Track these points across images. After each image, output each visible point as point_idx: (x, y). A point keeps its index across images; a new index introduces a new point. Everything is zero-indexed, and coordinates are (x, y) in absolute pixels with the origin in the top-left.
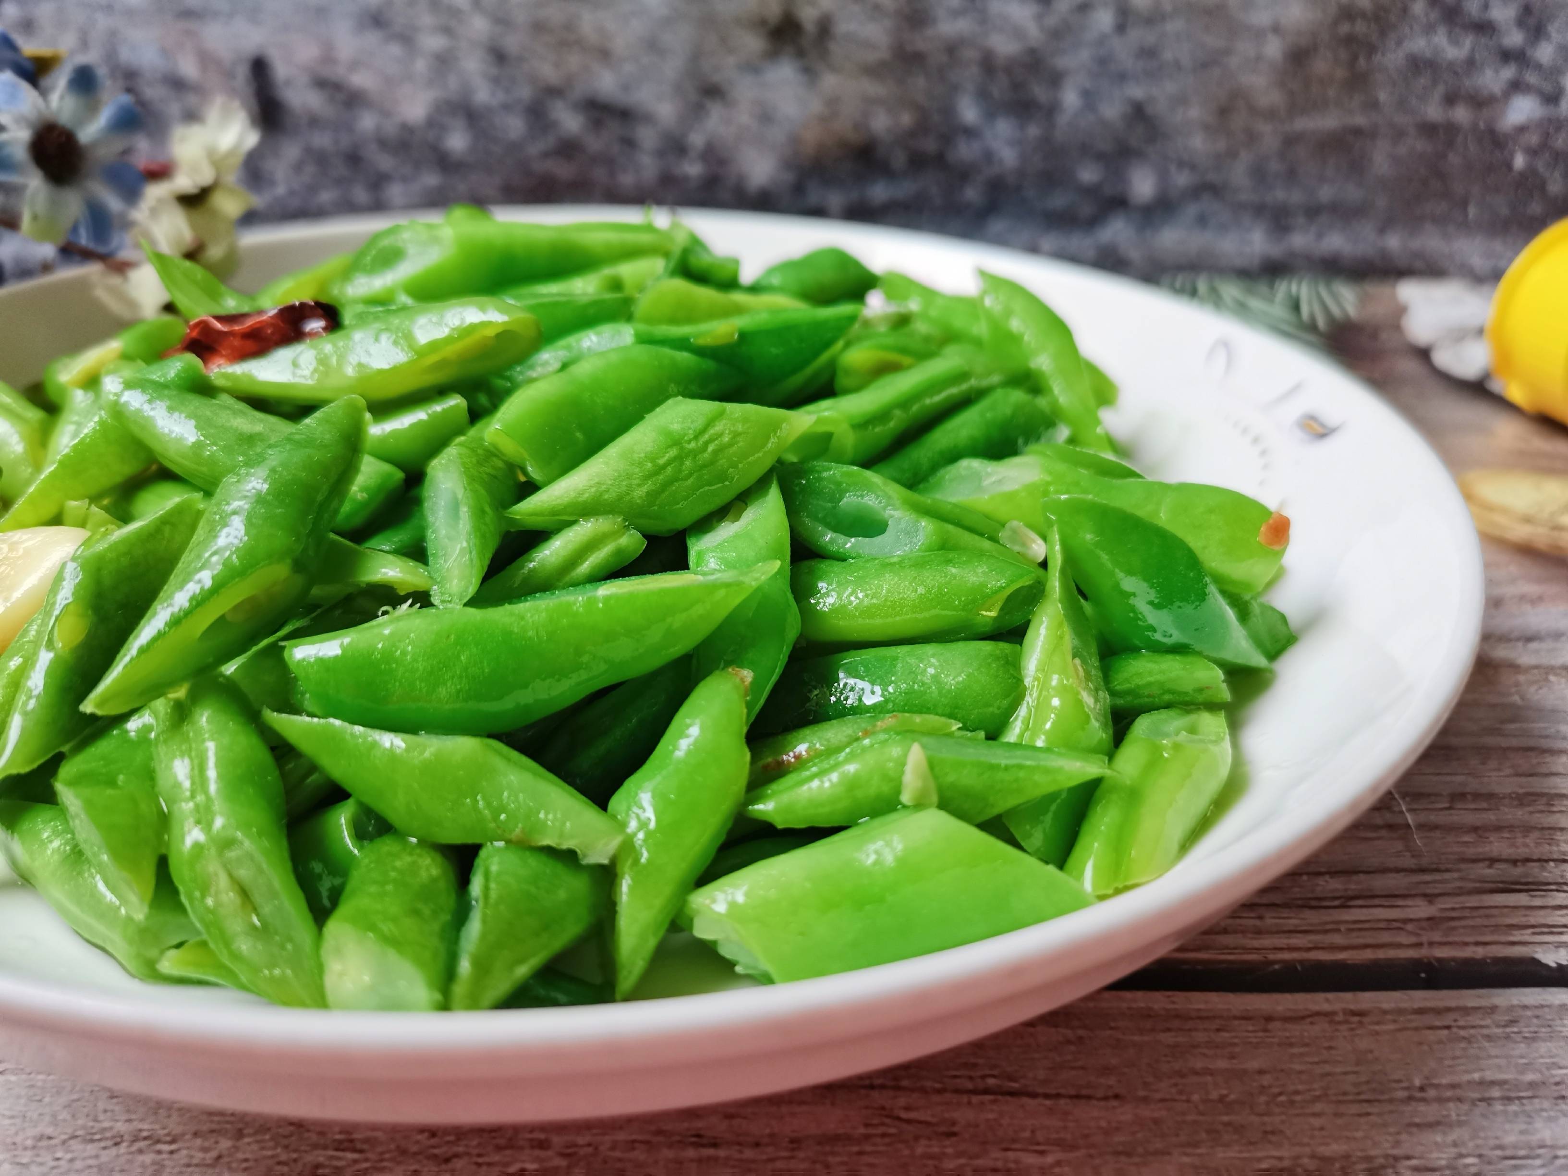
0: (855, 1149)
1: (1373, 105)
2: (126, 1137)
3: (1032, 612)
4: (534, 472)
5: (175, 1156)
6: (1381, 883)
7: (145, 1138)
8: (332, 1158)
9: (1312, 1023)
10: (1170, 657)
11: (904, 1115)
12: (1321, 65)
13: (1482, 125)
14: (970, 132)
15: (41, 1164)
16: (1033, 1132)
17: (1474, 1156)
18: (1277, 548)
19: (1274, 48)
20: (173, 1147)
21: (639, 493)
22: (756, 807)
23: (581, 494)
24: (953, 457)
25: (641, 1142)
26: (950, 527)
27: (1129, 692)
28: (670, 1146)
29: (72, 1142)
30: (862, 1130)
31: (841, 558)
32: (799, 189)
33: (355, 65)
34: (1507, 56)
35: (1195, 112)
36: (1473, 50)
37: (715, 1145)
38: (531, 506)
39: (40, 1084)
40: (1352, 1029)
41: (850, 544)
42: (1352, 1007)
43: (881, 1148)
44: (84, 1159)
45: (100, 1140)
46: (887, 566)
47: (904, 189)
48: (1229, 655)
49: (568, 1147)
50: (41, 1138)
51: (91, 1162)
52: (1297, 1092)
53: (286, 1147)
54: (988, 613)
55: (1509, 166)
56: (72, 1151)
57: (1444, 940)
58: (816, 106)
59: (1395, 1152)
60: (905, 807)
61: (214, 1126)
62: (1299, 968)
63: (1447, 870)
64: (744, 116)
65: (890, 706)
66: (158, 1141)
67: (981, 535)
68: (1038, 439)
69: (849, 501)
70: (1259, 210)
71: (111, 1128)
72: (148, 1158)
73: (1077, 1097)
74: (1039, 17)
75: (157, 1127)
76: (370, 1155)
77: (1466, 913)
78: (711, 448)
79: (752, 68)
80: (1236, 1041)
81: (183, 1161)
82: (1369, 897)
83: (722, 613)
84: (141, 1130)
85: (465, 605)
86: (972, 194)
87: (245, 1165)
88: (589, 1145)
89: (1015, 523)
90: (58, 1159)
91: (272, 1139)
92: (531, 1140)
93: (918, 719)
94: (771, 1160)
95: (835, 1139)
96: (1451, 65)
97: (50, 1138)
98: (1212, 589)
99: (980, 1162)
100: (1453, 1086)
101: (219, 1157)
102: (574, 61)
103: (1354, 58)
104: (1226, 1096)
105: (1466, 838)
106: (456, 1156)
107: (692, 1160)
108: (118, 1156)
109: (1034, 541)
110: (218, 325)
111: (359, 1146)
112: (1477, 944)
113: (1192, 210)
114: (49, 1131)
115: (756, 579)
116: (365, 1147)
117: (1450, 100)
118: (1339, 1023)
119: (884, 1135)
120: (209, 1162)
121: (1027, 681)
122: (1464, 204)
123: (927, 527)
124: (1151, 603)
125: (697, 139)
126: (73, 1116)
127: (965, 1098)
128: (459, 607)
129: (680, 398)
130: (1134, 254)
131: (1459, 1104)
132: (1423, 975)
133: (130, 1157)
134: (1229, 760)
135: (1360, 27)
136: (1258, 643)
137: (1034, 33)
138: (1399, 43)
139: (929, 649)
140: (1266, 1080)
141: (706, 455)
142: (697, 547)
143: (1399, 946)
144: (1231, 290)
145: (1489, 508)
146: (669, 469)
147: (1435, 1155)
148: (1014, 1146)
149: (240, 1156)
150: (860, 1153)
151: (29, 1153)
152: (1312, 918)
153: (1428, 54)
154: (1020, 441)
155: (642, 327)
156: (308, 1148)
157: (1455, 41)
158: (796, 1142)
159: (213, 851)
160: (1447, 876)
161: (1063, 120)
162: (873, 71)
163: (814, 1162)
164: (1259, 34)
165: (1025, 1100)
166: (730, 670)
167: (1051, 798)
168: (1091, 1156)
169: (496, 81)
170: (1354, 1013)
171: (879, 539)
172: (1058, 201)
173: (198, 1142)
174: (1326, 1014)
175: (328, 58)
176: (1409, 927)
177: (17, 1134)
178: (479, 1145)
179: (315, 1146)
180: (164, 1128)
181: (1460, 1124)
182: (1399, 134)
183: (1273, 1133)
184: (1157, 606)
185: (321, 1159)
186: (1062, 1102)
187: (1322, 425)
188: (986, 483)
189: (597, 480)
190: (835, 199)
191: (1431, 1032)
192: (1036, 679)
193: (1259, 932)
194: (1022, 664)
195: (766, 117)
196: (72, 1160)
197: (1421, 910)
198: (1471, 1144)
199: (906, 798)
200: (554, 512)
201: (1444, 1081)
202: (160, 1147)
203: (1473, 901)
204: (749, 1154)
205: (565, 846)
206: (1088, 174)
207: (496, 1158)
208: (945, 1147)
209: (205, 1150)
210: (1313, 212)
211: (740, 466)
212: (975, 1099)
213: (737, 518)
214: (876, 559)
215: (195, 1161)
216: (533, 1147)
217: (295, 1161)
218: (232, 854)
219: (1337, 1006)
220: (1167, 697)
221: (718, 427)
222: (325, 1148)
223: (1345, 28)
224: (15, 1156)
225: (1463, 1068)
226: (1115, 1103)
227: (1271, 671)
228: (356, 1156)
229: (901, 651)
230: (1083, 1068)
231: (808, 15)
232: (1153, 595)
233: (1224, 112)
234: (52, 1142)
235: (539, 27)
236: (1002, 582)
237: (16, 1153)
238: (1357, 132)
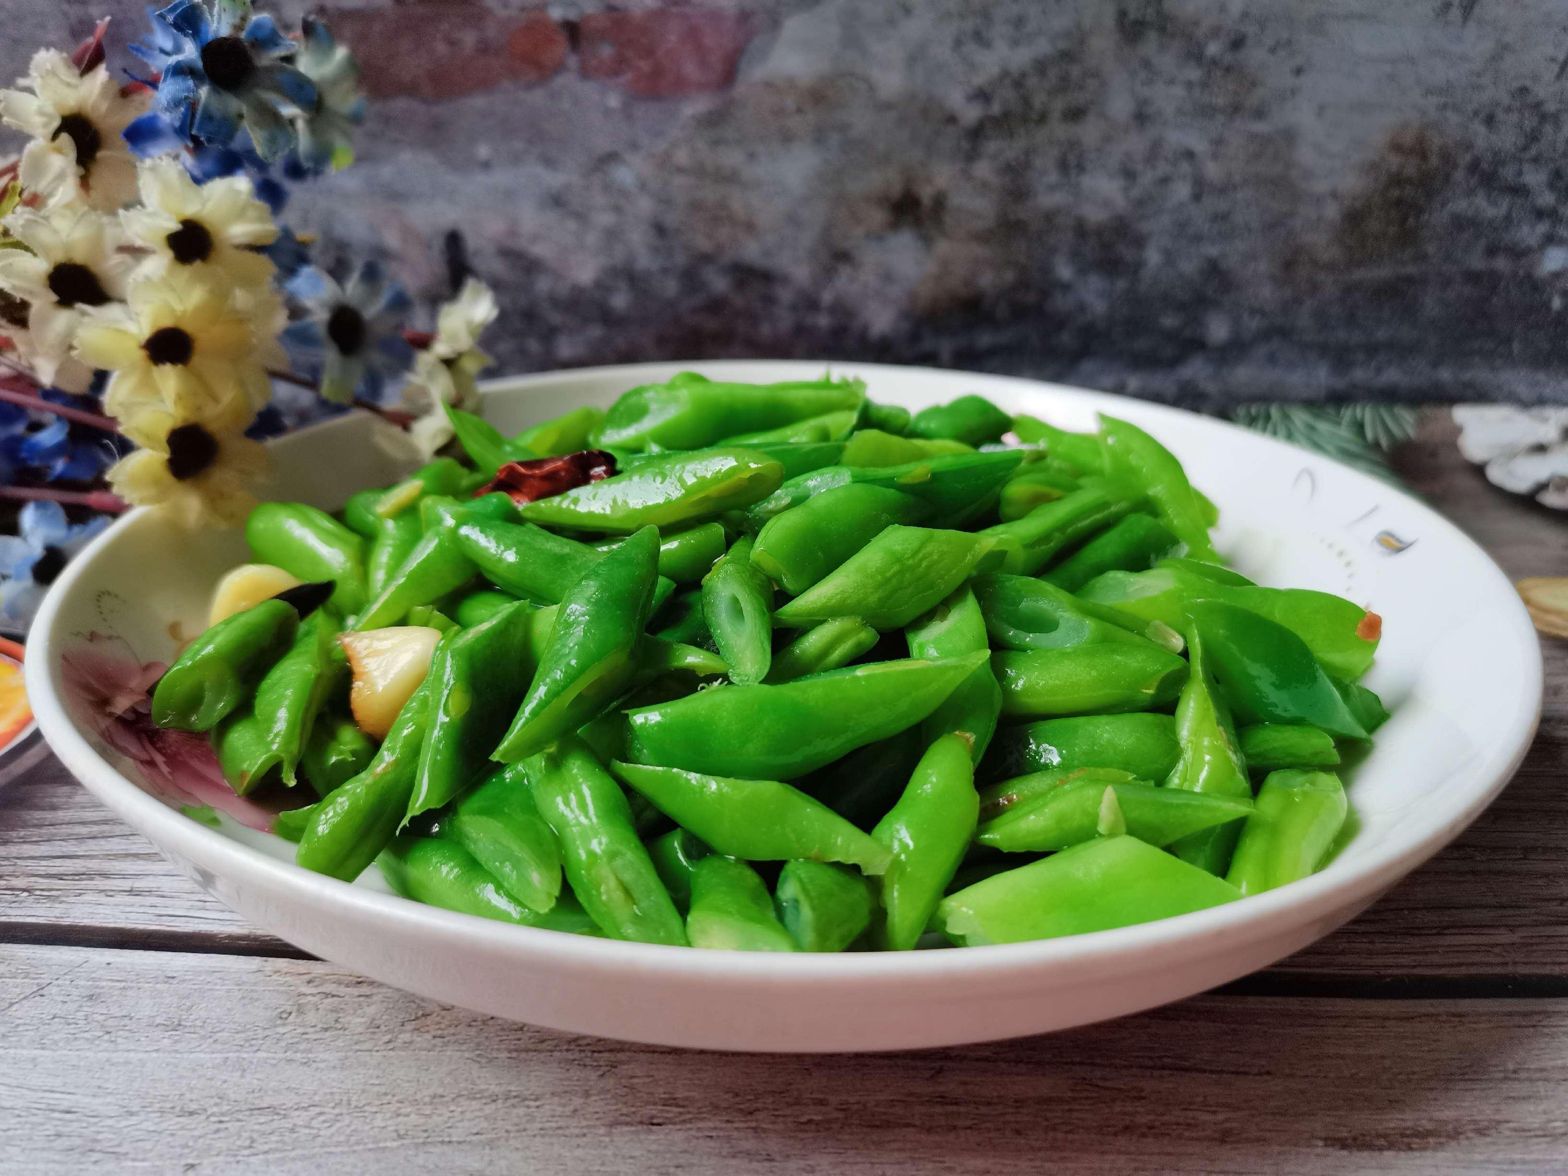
0: (1067, 1107)
1: (1422, 257)
2: (500, 1096)
3: (1180, 690)
4: (789, 584)
5: (541, 1110)
6: (1468, 916)
7: (515, 1097)
8: (662, 1111)
9: (1421, 1022)
10: (1289, 728)
11: (1100, 1083)
12: (1373, 225)
13: (1521, 273)
14: (1066, 287)
15: (440, 1115)
16: (1205, 1097)
17: (1561, 1121)
18: (1371, 641)
19: (1332, 211)
20: (538, 1103)
21: (873, 599)
22: (987, 836)
23: (829, 600)
24: (1101, 569)
25: (898, 1101)
26: (1109, 625)
27: (1258, 755)
28: (922, 1104)
29: (459, 1099)
30: (1070, 1094)
31: (1023, 649)
32: (915, 337)
33: (535, 238)
34: (1540, 214)
35: (1263, 266)
36: (1510, 209)
37: (956, 1104)
38: (794, 609)
39: (424, 1057)
40: (1455, 1027)
41: (1029, 638)
42: (1453, 1010)
43: (1086, 1107)
44: (472, 1111)
45: (480, 1098)
46: (1064, 655)
47: (1005, 337)
48: (1337, 727)
49: (842, 1104)
50: (434, 1096)
51: (477, 1114)
52: (1414, 1073)
53: (625, 1103)
54: (1147, 691)
55: (1548, 308)
56: (462, 1106)
57: (1526, 960)
58: (931, 267)
59: (1497, 1117)
60: (1101, 835)
61: (565, 1089)
62: (1406, 980)
63: (1524, 907)
64: (868, 276)
65: (1076, 762)
66: (525, 1099)
67: (1132, 631)
68: (1165, 554)
69: (1026, 605)
70: (1323, 350)
71: (487, 1089)
72: (521, 1111)
73: (1237, 1073)
74: (1126, 190)
75: (522, 1089)
76: (690, 1109)
77: (1543, 940)
78: (924, 564)
79: (877, 237)
80: (1359, 1034)
81: (548, 1113)
82: (1462, 927)
83: (951, 689)
84: (510, 1091)
85: (761, 682)
86: (1066, 338)
87: (596, 1116)
88: (858, 1103)
89: (1157, 622)
90: (452, 1111)
91: (613, 1097)
92: (814, 1099)
93: (1101, 771)
94: (1002, 1114)
95: (1049, 1100)
96: (1491, 222)
97: (442, 1096)
98: (1321, 673)
99: (1166, 1118)
100: (1542, 1070)
101: (575, 1111)
102: (724, 233)
103: (1404, 220)
104: (1357, 1074)
105: (1540, 882)
106: (757, 1110)
107: (941, 1115)
108: (497, 1109)
109: (1174, 637)
110: (522, 470)
111: (681, 1103)
112: (1554, 963)
113: (1262, 350)
114: (440, 1091)
115: (974, 664)
116: (686, 1103)
117: (1491, 251)
118: (1445, 1022)
119: (1087, 1098)
120: (568, 1114)
121: (1183, 743)
122: (1509, 340)
123: (1090, 624)
124: (1273, 684)
125: (827, 297)
126: (456, 1080)
127: (1148, 1073)
128: (756, 684)
129: (897, 525)
130: (1211, 387)
131: (1546, 1083)
132: (1510, 986)
133: (507, 1110)
134: (1346, 805)
135: (1409, 191)
136: (1360, 720)
137: (1120, 203)
138: (1443, 205)
139: (1103, 719)
140: (1387, 1063)
141: (921, 570)
142: (918, 641)
143: (1490, 964)
144: (1300, 417)
145: (1547, 611)
146: (894, 580)
147: (1530, 1120)
148: (1192, 1107)
149: (591, 1109)
150: (1070, 1110)
151: (429, 1107)
152: (1416, 943)
153: (1470, 213)
154: (1152, 556)
155: (857, 469)
156: (642, 1104)
157: (1494, 204)
158: (1020, 1102)
159: (605, 860)
160: (1524, 911)
161: (1147, 274)
162: (982, 237)
163: (1035, 1117)
164: (1319, 200)
165: (1194, 1075)
166: (957, 732)
167: (1207, 833)
168: (1253, 1116)
169: (655, 250)
170: (1454, 1015)
171: (1053, 635)
172: (1142, 344)
173: (556, 1100)
174: (1432, 1015)
175: (513, 232)
176: (1497, 950)
177: (415, 1093)
178: (774, 1102)
179: (648, 1103)
180: (528, 1090)
181: (1547, 1097)
182: (1447, 283)
183: (1397, 1102)
184: (1278, 687)
185: (654, 1112)
186: (1225, 1076)
187: (1398, 540)
188: (1130, 590)
189: (841, 589)
190: (946, 347)
191: (1518, 1029)
192: (1189, 742)
193: (1371, 953)
194: (1177, 730)
195: (888, 277)
196: (462, 1113)
197: (1504, 937)
198: (1558, 1112)
199: (1102, 828)
200: (810, 614)
201: (1532, 1067)
202: (527, 1103)
203: (1550, 931)
204: (983, 1110)
205: (851, 862)
206: (1169, 321)
207: (789, 1111)
208: (1136, 1107)
209: (564, 1105)
210: (1372, 350)
211: (946, 577)
212: (1156, 1073)
213: (944, 617)
214: (1053, 649)
215: (558, 1113)
216: (814, 1104)
217: (634, 1113)
218: (619, 862)
219: (1441, 1009)
220: (1289, 760)
221: (929, 548)
222: (655, 1104)
223: (1395, 193)
224: (418, 1109)
225: (1547, 1056)
226: (1266, 1077)
227: (1370, 741)
228: (681, 1110)
229: (1082, 720)
230: (1237, 1052)
231: (926, 193)
232: (1274, 678)
233: (1289, 265)
234: (444, 1099)
235: (696, 206)
236: (1158, 667)
237: (418, 1107)
238: (1410, 280)
